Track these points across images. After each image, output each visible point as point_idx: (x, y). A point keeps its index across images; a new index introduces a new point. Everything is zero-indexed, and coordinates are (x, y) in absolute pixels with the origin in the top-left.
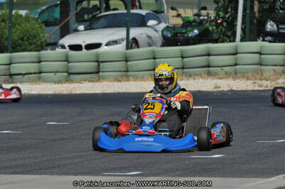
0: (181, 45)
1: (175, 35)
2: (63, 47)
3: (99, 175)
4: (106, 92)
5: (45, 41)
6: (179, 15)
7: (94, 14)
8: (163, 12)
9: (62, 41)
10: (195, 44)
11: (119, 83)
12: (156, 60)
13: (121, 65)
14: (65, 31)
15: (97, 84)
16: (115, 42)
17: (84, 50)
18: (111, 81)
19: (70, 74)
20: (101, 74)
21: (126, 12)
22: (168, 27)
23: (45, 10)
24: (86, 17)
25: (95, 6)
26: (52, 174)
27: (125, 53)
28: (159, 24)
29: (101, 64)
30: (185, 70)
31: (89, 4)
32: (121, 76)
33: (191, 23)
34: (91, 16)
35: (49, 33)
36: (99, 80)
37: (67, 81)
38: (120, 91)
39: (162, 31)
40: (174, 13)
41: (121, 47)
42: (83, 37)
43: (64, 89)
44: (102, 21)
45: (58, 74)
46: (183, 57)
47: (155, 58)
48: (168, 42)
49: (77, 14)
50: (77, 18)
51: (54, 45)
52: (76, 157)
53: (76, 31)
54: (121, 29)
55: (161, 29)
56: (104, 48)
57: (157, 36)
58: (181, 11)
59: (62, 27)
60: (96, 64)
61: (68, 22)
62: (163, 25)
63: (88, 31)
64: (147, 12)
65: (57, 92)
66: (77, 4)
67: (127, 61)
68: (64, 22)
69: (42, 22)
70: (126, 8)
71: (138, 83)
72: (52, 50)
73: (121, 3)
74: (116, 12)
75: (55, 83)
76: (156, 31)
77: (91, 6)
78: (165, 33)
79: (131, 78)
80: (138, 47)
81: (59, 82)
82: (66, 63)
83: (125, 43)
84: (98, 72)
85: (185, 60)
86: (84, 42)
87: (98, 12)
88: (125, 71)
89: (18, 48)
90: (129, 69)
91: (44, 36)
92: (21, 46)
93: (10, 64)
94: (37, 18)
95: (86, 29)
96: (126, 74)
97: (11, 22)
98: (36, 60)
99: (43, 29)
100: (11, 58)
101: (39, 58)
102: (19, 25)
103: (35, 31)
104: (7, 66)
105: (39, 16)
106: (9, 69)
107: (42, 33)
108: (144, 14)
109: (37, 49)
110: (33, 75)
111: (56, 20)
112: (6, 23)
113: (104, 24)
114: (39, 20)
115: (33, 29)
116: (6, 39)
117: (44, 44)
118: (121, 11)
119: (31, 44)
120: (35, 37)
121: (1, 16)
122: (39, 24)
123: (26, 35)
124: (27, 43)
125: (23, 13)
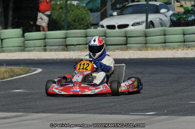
0: (183, 26)
1: (179, 19)
2: (103, 27)
3: (127, 114)
4: (132, 58)
5: (90, 22)
6: (182, 6)
7: (124, 4)
8: (171, 3)
9: (102, 23)
10: (193, 26)
11: (140, 52)
12: (166, 36)
13: (142, 39)
14: (104, 16)
15: (126, 52)
16: (138, 24)
17: (117, 29)
18: (135, 51)
19: (107, 45)
20: (128, 45)
21: (145, 3)
22: (174, 14)
23: (90, 1)
24: (118, 6)
26: (95, 113)
27: (145, 31)
28: (168, 11)
29: (128, 39)
30: (185, 43)
32: (142, 47)
33: (190, 11)
34: (121, 6)
35: (93, 17)
36: (127, 49)
38: (142, 57)
39: (170, 16)
40: (179, 4)
41: (142, 27)
42: (116, 20)
44: (129, 9)
46: (184, 35)
47: (165, 35)
48: (174, 24)
49: (112, 4)
50: (112, 7)
51: (96, 25)
52: (111, 102)
53: (112, 15)
54: (142, 15)
55: (169, 15)
56: (130, 28)
57: (167, 20)
58: (183, 3)
59: (101, 13)
60: (125, 38)
61: (106, 10)
62: (171, 13)
64: (160, 3)
67: (146, 37)
68: (104, 9)
69: (89, 10)
71: (154, 52)
72: (94, 28)
74: (139, 3)
76: (166, 16)
78: (172, 18)
79: (149, 49)
80: (154, 27)
82: (105, 37)
83: (145, 24)
84: (126, 44)
85: (185, 36)
86: (117, 23)
87: (127, 3)
88: (145, 44)
89: (71, 27)
90: (148, 42)
91: (89, 19)
92: (73, 26)
93: (66, 38)
94: (85, 7)
95: (118, 15)
96: (145, 45)
97: (67, 9)
98: (84, 35)
99: (89, 14)
100: (66, 34)
101: (86, 34)
102: (72, 11)
103: (83, 16)
104: (64, 39)
105: (86, 5)
106: (65, 41)
107: (88, 17)
108: (158, 5)
109: (84, 28)
110: (82, 46)
111: (98, 8)
112: (63, 10)
113: (131, 11)
114: (86, 8)
115: (82, 14)
116: (63, 21)
117: (89, 25)
118: (143, 3)
119: (80, 24)
120: (83, 20)
121: (60, 4)
122: (86, 11)
123: (77, 18)
124: (77, 24)
125: (75, 3)
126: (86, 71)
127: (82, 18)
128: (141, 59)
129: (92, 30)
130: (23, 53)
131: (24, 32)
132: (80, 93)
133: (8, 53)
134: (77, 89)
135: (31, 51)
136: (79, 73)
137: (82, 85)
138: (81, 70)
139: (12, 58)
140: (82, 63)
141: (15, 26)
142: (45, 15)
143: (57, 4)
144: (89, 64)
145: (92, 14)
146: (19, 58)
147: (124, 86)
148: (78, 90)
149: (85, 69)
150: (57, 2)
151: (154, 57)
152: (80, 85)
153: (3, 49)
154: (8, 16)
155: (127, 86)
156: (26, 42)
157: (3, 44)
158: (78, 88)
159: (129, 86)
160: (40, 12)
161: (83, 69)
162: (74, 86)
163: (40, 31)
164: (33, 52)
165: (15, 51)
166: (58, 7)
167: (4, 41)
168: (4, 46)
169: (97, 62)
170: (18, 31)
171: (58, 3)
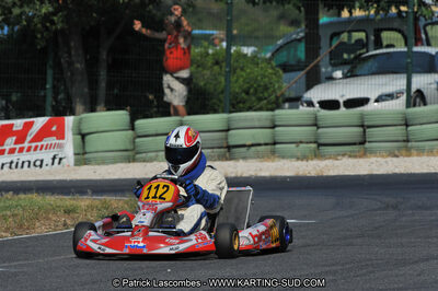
2: (310, 104)
4: (375, 173)
5: (282, 95)
7: (358, 52)
9: (308, 95)
11: (395, 159)
13: (398, 131)
14: (313, 80)
15: (361, 161)
16: (390, 96)
17: (343, 109)
18: (383, 156)
19: (320, 145)
20: (367, 145)
21: (406, 49)
23: (281, 47)
24: (345, 56)
25: (359, 41)
27: (404, 114)
29: (367, 130)
31: (350, 37)
32: (399, 148)
34: (352, 56)
35: (289, 82)
36: (364, 154)
37: (316, 156)
38: (397, 171)
41: (398, 104)
42: (341, 89)
43: (310, 168)
44: (370, 64)
45: (302, 145)
49: (330, 52)
50: (331, 59)
51: (295, 101)
53: (330, 78)
54: (398, 76)
56: (372, 106)
59: (307, 73)
60: (361, 129)
61: (317, 66)
63: (348, 80)
65: (301, 173)
66: (331, 38)
67: (407, 125)
68: (312, 65)
69: (280, 66)
70: (406, 44)
71: (425, 159)
72: (290, 108)
73: (400, 36)
74: (391, 50)
75: (298, 159)
77: (353, 41)
79: (413, 152)
80: (425, 104)
81: (304, 158)
82: (315, 128)
83: (404, 97)
84: (363, 143)
86: (343, 96)
87: (365, 50)
88: (404, 141)
89: (241, 105)
90: (411, 137)
91: (280, 87)
92: (244, 103)
93: (228, 130)
94: (270, 59)
95: (345, 76)
96: (406, 145)
97: (229, 65)
98: (268, 124)
99: (280, 77)
100: (229, 120)
101: (273, 121)
102: (242, 69)
103: (266, 79)
104: (224, 133)
105: (273, 55)
106: (227, 139)
107: (278, 82)
108: (434, 53)
109: (270, 106)
110: (263, 147)
111: (299, 61)
112: (221, 68)
113: (374, 69)
114: (274, 64)
115: (264, 76)
116: (222, 92)
117: (281, 100)
118: (399, 50)
119: (260, 99)
120: (266, 88)
121: (213, 55)
122: (272, 68)
123: (252, 86)
124: (254, 98)
125: (248, 50)
126: (161, 203)
127: (266, 85)
128: (395, 176)
129: (285, 113)
130: (131, 164)
131: (134, 118)
132: (145, 251)
133: (97, 167)
134: (138, 243)
135: (151, 160)
136: (147, 207)
137: (151, 234)
138: (150, 200)
139: (107, 177)
140: (155, 184)
141: (112, 105)
142: (177, 78)
143: (208, 54)
144: (168, 187)
145: (285, 76)
146: (123, 177)
147: (246, 238)
148: (141, 244)
149: (160, 197)
150: (206, 48)
151: (425, 171)
152: (146, 233)
153: (86, 156)
154: (97, 82)
155: (253, 237)
156: (138, 140)
157: (86, 144)
158: (141, 240)
159: (259, 236)
160: (167, 73)
161: (155, 197)
162: (133, 235)
163: (169, 115)
164: (155, 163)
165: (114, 161)
166: (210, 61)
167: (87, 138)
168: (87, 150)
169: (188, 182)
170: (121, 116)
171: (210, 51)
